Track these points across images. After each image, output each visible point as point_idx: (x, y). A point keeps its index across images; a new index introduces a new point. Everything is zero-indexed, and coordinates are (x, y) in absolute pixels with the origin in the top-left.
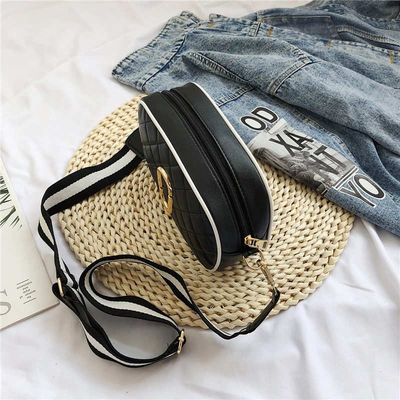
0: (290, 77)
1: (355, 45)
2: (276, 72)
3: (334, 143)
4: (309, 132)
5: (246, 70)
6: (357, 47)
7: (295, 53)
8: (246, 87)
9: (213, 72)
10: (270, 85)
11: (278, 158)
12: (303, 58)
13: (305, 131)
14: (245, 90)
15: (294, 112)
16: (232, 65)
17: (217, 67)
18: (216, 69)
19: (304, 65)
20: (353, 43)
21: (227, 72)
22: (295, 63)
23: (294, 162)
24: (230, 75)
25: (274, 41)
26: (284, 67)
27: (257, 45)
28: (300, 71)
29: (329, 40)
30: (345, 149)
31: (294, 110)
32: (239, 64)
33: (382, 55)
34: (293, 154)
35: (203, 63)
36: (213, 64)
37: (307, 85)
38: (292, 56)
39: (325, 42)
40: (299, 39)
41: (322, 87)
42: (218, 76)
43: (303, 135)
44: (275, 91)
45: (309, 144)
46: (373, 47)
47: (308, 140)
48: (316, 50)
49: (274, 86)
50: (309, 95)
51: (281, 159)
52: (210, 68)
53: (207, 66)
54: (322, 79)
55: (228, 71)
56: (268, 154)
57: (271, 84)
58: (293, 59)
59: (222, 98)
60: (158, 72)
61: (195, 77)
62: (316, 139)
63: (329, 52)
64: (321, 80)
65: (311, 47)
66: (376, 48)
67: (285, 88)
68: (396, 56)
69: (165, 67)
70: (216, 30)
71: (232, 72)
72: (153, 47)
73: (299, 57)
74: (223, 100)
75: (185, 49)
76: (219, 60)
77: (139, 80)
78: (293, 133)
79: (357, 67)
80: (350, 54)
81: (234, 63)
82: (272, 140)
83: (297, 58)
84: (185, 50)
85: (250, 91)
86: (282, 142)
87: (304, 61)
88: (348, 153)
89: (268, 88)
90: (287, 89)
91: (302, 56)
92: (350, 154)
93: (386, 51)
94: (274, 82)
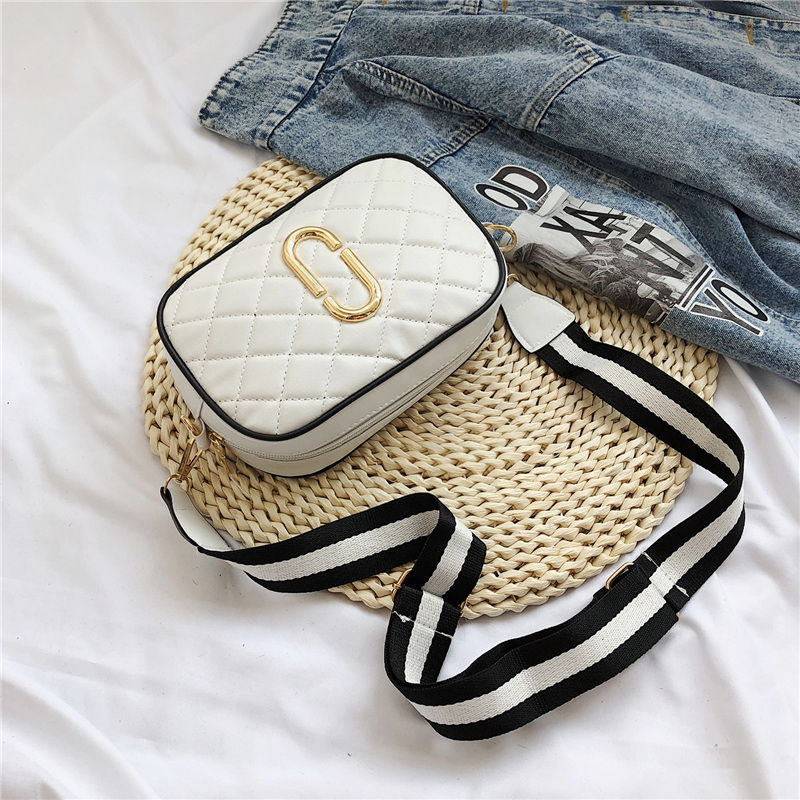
0: (562, 92)
1: (676, 13)
2: (535, 86)
3: (665, 220)
4: (614, 201)
5: (474, 88)
6: (680, 17)
7: (567, 44)
8: (473, 124)
9: (407, 98)
10: (524, 113)
11: (563, 261)
12: (584, 54)
13: (605, 199)
14: (472, 131)
15: (576, 167)
16: (444, 81)
17: (413, 88)
18: (411, 92)
19: (589, 66)
20: (672, 9)
21: (433, 97)
22: (571, 64)
23: (596, 265)
24: (441, 101)
25: (523, 21)
26: (549, 73)
27: (489, 31)
28: (582, 80)
29: (624, 6)
30: (684, 231)
31: (575, 162)
32: (458, 77)
33: (731, 28)
34: (591, 248)
35: (385, 82)
36: (405, 82)
37: (599, 107)
38: (562, 51)
39: (616, 11)
40: (566, 11)
41: (631, 110)
42: (417, 105)
43: (604, 210)
44: (537, 124)
45: (619, 223)
46: (710, 14)
47: (616, 217)
48: (602, 31)
49: (534, 114)
50: (605, 128)
51: (570, 262)
52: (400, 92)
53: (394, 88)
54: (628, 92)
55: (436, 94)
56: (542, 255)
57: (527, 110)
58: (565, 58)
59: (430, 150)
60: (296, 109)
61: (372, 113)
62: (629, 212)
63: (628, 33)
64: (626, 95)
65: (591, 27)
66: (718, 15)
67: (555, 115)
68: (757, 28)
69: (308, 96)
70: (396, 8)
71: (444, 95)
72: (272, 51)
73: (577, 52)
74: (432, 155)
75: (342, 51)
76: (415, 73)
77: (260, 127)
78: (583, 208)
79: (686, 58)
80: (670, 33)
81: (447, 76)
82: (545, 225)
83: (574, 55)
84: (342, 55)
85: (482, 131)
86: (566, 227)
87: (589, 59)
88: (689, 239)
89: (522, 119)
90: (561, 116)
91: (582, 49)
92: (695, 240)
93: (737, 18)
94: (533, 106)
